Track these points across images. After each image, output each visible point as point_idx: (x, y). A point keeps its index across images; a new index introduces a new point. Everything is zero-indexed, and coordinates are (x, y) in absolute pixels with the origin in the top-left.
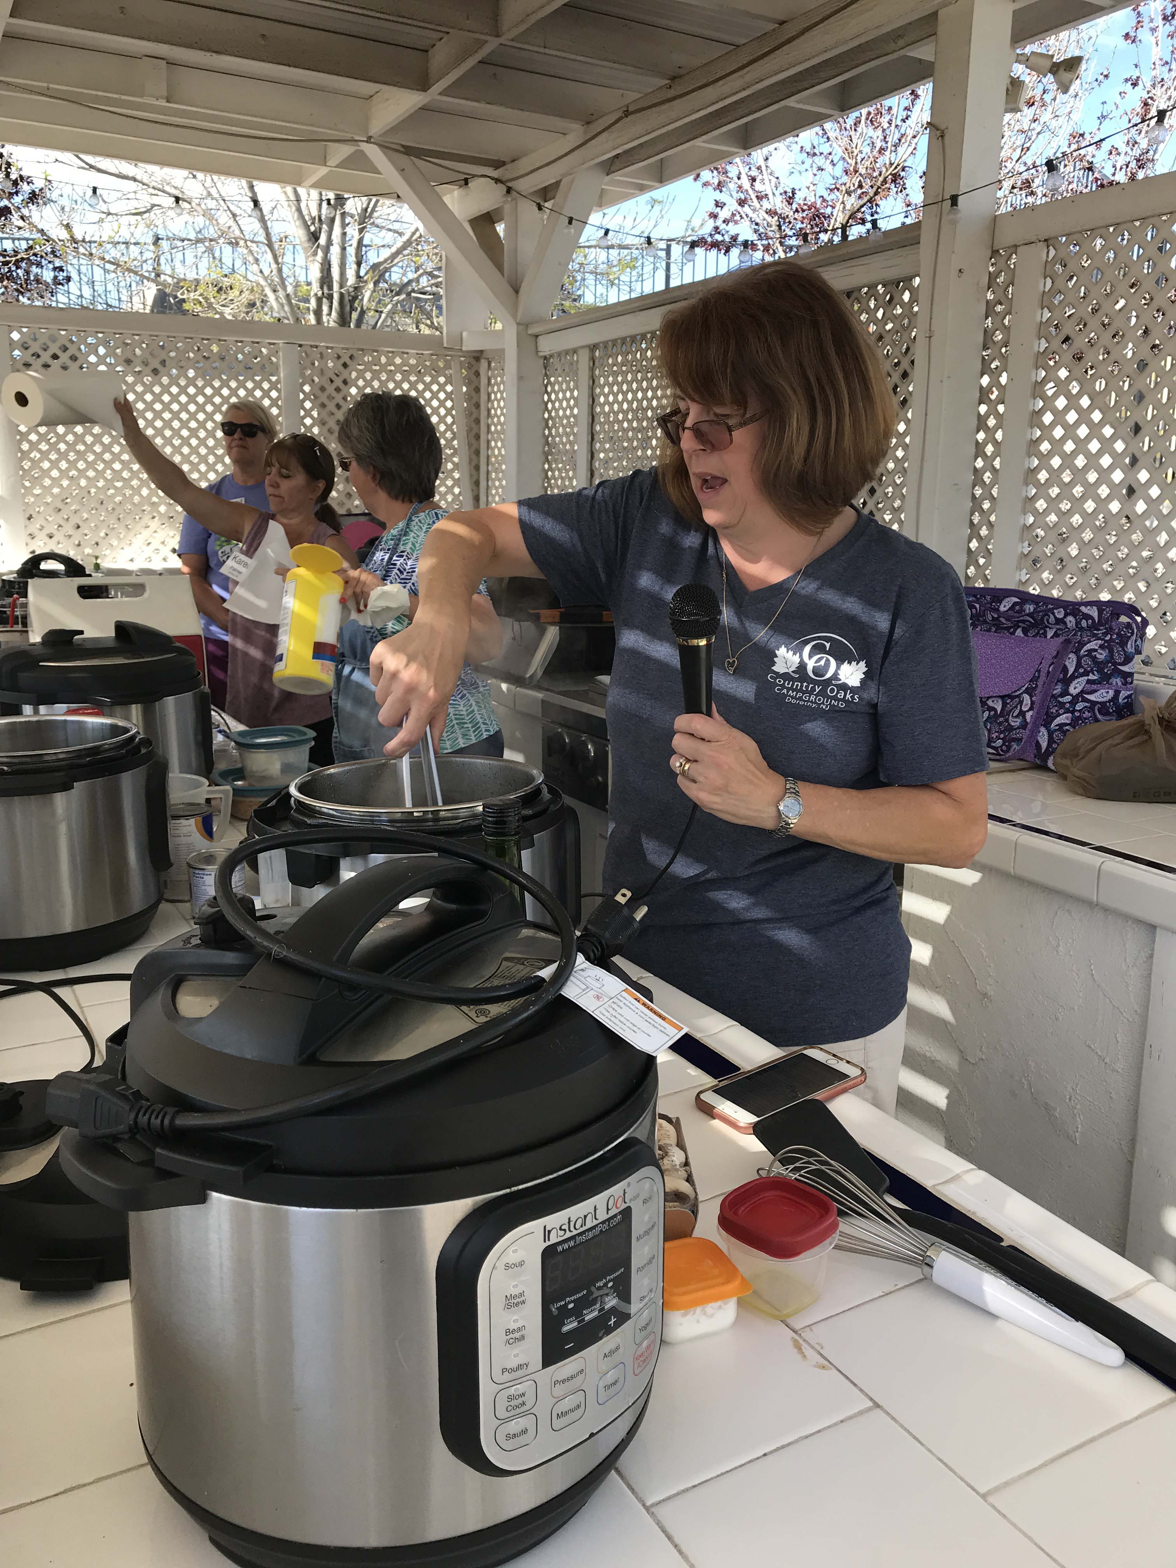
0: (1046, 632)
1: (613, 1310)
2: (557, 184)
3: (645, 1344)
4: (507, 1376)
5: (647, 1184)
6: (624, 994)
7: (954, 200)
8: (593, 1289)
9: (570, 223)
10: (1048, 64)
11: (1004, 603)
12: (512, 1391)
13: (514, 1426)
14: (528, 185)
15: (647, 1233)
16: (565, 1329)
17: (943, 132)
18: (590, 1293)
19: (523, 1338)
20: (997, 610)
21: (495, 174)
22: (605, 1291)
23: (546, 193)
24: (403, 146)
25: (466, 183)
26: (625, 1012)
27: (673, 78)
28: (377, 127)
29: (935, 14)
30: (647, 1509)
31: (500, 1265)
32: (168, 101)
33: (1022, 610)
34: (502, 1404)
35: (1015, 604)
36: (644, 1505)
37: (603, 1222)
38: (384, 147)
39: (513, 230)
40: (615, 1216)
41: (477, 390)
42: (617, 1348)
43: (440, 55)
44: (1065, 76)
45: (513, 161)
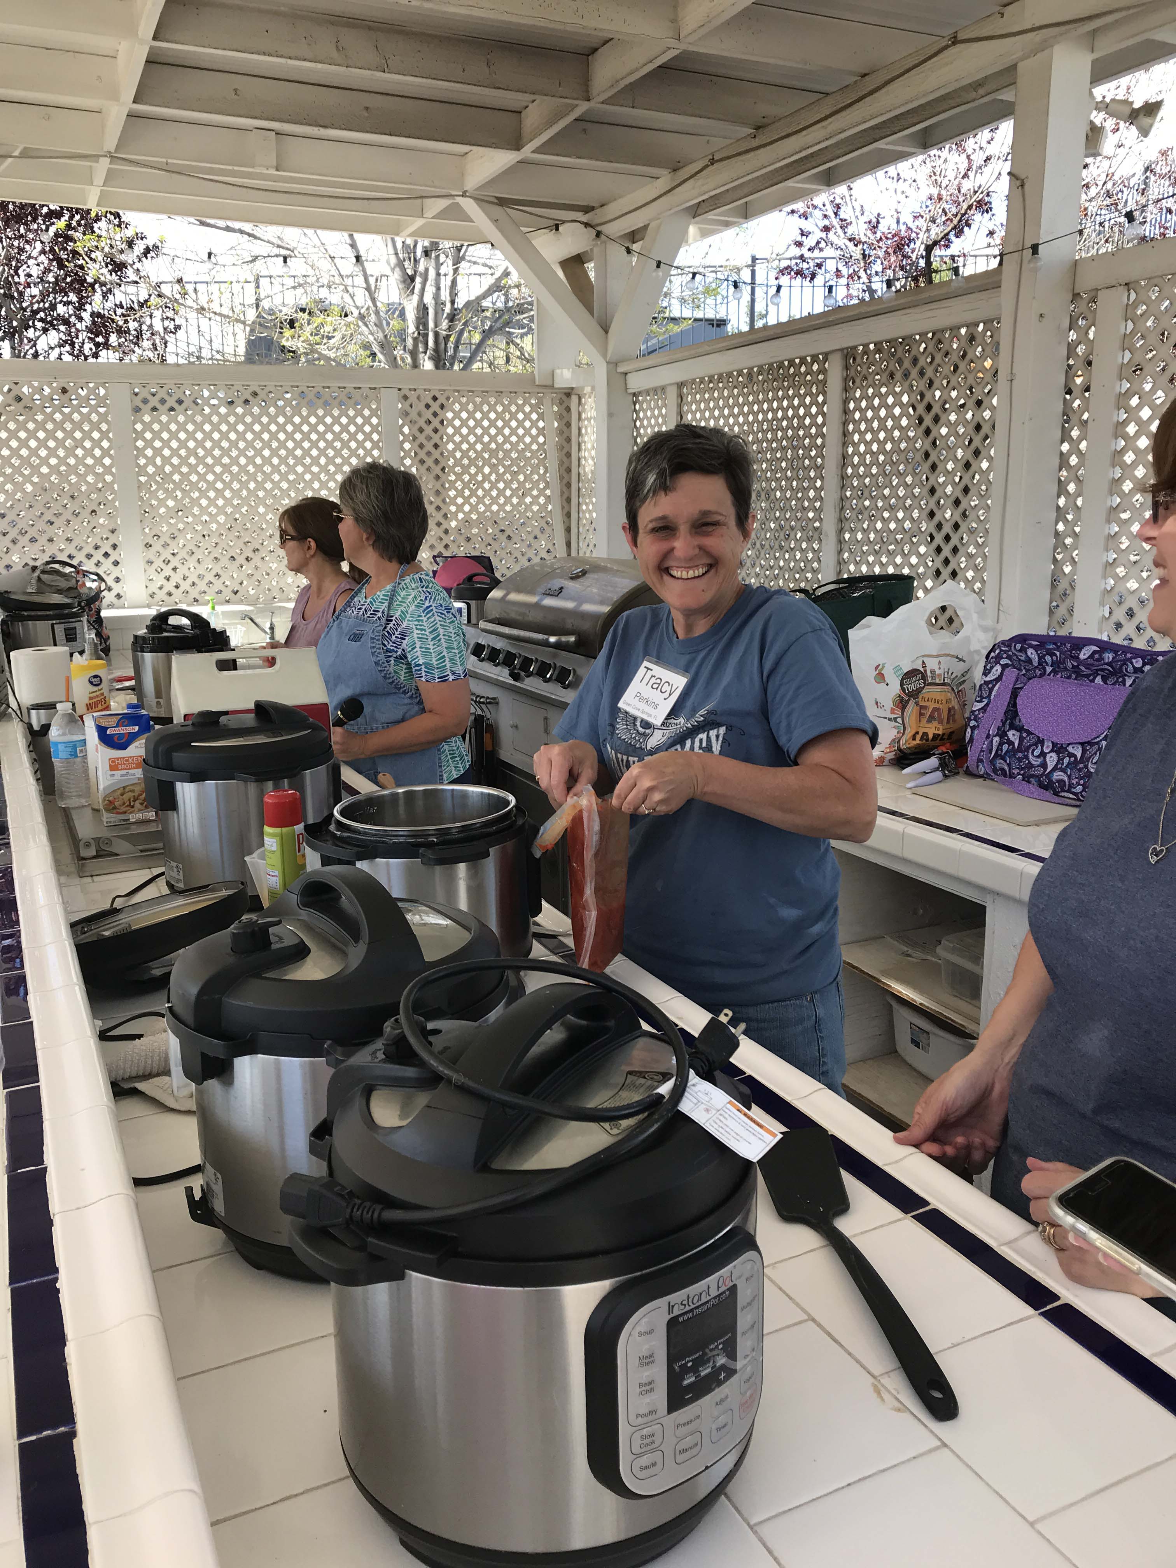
0: (1124, 680)
1: (723, 1367)
2: (646, 227)
3: (748, 1394)
4: (640, 1420)
5: (749, 1265)
6: (729, 1106)
7: (1035, 249)
8: (707, 1351)
9: (658, 266)
10: (1127, 111)
11: (1083, 651)
12: (645, 1432)
13: (645, 1460)
14: (614, 229)
15: (749, 1304)
16: (686, 1383)
17: (1023, 181)
18: (705, 1354)
19: (652, 1390)
20: (1078, 658)
21: (584, 218)
22: (715, 1353)
23: (634, 236)
24: (496, 198)
25: (557, 229)
26: (730, 1123)
27: (758, 128)
28: (473, 181)
29: (1014, 67)
30: (751, 1527)
31: (635, 1333)
32: (277, 170)
33: (1101, 659)
34: (636, 1442)
35: (1094, 652)
36: (748, 1524)
37: (715, 1298)
38: (478, 200)
39: (602, 272)
40: (724, 1292)
41: (568, 425)
42: (727, 1397)
43: (532, 117)
44: (1146, 121)
45: (602, 206)
